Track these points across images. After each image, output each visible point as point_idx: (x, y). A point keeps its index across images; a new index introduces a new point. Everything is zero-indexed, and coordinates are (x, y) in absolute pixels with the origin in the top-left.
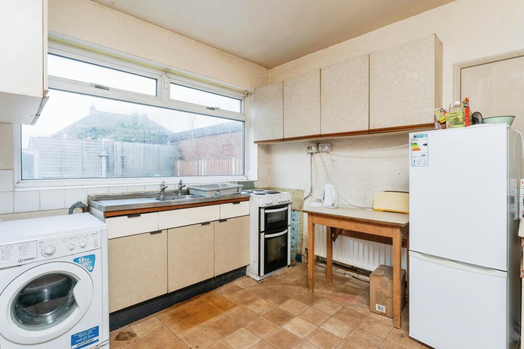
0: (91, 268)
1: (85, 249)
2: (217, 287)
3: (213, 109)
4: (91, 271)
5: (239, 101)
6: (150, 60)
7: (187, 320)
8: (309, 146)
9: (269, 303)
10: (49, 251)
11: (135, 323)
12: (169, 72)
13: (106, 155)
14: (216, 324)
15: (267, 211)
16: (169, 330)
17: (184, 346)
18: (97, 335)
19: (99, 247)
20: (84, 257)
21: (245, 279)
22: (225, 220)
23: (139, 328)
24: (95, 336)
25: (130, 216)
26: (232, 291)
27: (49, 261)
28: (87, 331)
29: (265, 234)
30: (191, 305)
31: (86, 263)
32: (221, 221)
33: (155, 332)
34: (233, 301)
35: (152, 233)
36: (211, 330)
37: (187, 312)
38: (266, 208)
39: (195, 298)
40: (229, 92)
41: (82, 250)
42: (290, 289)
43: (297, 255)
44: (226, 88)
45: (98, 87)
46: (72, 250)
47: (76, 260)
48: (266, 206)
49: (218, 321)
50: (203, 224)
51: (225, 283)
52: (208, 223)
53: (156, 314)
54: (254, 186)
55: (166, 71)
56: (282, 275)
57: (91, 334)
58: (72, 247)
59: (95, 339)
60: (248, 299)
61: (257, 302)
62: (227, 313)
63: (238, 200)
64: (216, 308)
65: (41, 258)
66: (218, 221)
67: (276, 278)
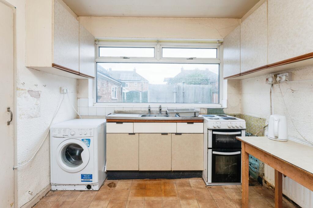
0: (88, 145)
1: (86, 136)
2: (175, 178)
3: (192, 59)
4: (89, 147)
5: (216, 49)
6: (145, 38)
7: (142, 191)
8: (267, 77)
9: (198, 207)
10: (72, 133)
11: (122, 180)
12: (160, 42)
13: (176, 91)
14: (151, 202)
15: (214, 133)
16: (129, 192)
17: (124, 205)
18: (91, 178)
19: (92, 136)
20: (86, 139)
21: (199, 180)
22: (180, 134)
23: (120, 184)
24: (91, 179)
25: (118, 123)
26: (182, 185)
27: (73, 138)
28: (87, 175)
29: (212, 151)
30: (152, 183)
31: (87, 142)
32: (177, 134)
33: (123, 190)
34: (177, 192)
35: (130, 134)
36: (145, 204)
37: (147, 186)
38: (213, 130)
39: (158, 180)
40: (206, 45)
41: (85, 136)
42: (227, 204)
43: (259, 177)
44: (202, 43)
45: (124, 58)
46: (81, 135)
47: (83, 140)
48: (213, 128)
49: (154, 201)
50: (163, 134)
51: (183, 178)
52: (166, 134)
53: (133, 180)
54: (223, 111)
55: (158, 42)
56: (232, 188)
57: (89, 177)
58: (81, 133)
59: (91, 180)
60: (187, 196)
61: (191, 201)
62: (164, 198)
63: (193, 121)
64: (162, 192)
65: (70, 136)
66: (175, 134)
67: (225, 190)
